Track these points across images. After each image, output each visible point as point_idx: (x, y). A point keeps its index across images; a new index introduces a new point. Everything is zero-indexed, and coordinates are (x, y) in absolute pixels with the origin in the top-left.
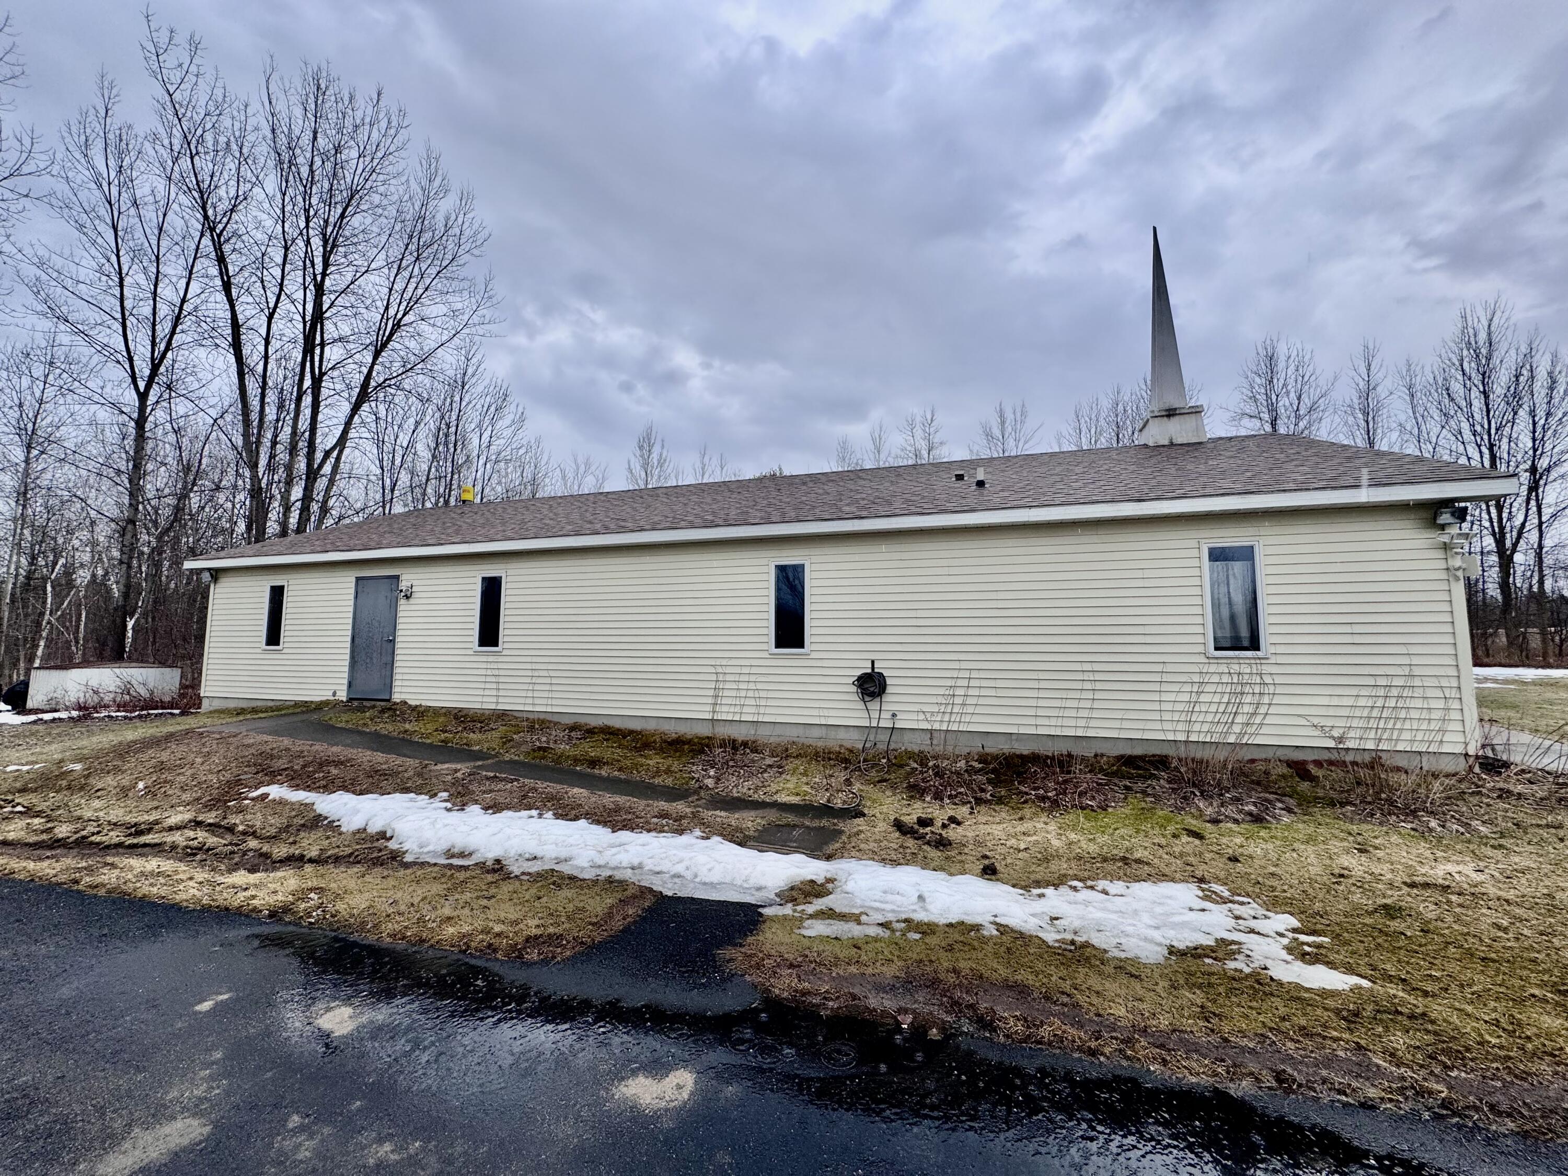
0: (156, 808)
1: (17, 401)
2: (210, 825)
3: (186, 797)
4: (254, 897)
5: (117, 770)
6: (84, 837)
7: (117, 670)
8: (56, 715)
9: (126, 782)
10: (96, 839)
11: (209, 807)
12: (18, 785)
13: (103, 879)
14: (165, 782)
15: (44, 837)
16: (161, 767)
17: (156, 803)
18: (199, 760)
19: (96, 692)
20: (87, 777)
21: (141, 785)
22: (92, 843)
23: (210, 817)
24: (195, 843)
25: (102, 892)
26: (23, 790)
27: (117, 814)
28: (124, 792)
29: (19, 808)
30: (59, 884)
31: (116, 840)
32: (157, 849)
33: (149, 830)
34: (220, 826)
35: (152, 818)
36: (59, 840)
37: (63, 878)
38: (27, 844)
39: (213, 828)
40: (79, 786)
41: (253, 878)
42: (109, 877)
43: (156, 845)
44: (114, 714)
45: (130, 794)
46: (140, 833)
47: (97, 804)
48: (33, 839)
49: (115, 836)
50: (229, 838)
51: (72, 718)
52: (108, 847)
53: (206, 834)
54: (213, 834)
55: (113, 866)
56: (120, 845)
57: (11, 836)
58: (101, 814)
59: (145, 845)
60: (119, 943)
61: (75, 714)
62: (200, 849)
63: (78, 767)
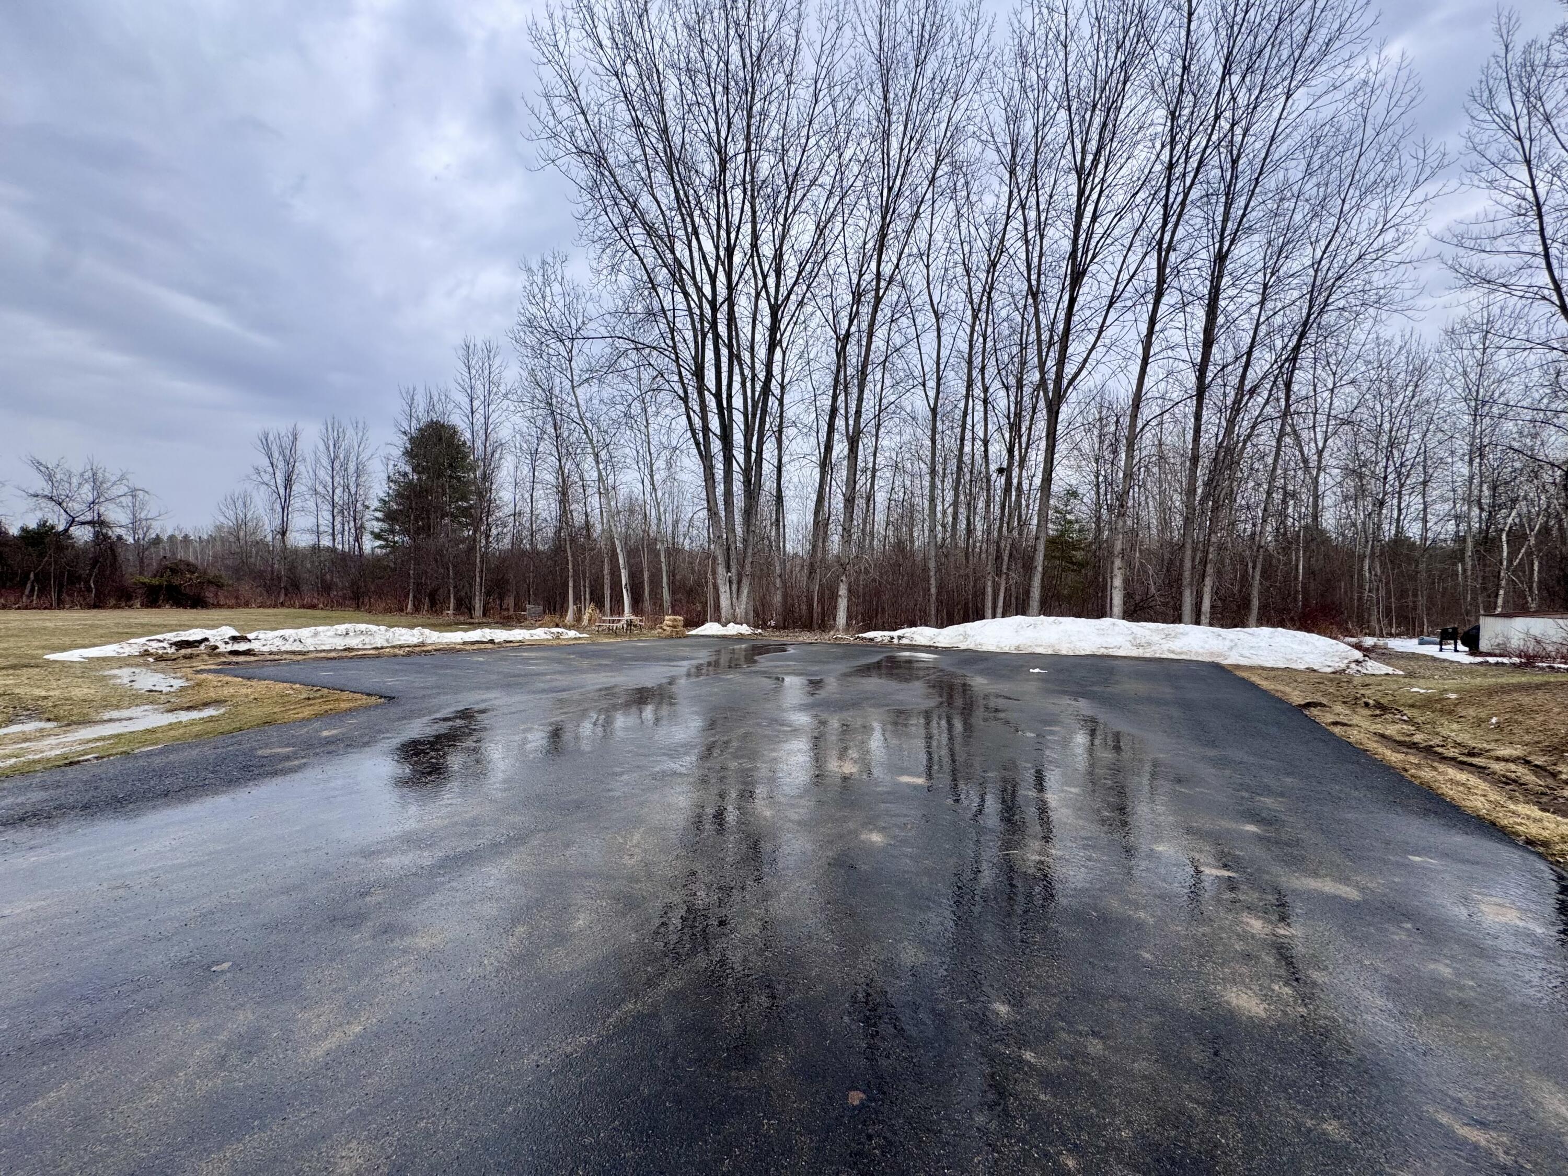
0: (1496, 741)
1: (1460, 370)
2: (1536, 766)
3: (1527, 738)
4: (1521, 824)
5: (1481, 704)
6: (1431, 746)
7: (1561, 622)
8: (1500, 659)
9: (1483, 715)
10: (1440, 750)
11: (1544, 751)
12: (1410, 702)
13: (1422, 773)
14: (1516, 722)
15: (1407, 739)
16: (1519, 709)
17: (1497, 737)
18: (1556, 710)
19: (1538, 642)
20: (1456, 705)
21: (1494, 720)
22: (1436, 752)
23: (1539, 760)
24: (1513, 776)
25: (1417, 782)
26: (1412, 706)
27: (1464, 737)
28: (1479, 722)
29: (1405, 718)
30: (1394, 768)
31: (1451, 755)
32: (1481, 771)
33: (1480, 755)
34: (1546, 770)
35: (1488, 747)
36: (1414, 744)
37: (1399, 765)
38: (1395, 741)
39: (1538, 769)
40: (1449, 711)
41: (1537, 813)
42: (1427, 774)
43: (1480, 767)
44: (1556, 665)
45: (1483, 725)
46: (1471, 754)
47: (1455, 726)
48: (1401, 738)
49: (1452, 752)
50: (1550, 781)
51: (1514, 664)
52: (1445, 758)
53: (1526, 771)
54: (1536, 774)
55: (1435, 769)
56: (1453, 759)
57: (1388, 733)
58: (1453, 734)
59: (1471, 765)
60: (1399, 810)
61: (1516, 660)
62: (1515, 781)
63: (1453, 696)
